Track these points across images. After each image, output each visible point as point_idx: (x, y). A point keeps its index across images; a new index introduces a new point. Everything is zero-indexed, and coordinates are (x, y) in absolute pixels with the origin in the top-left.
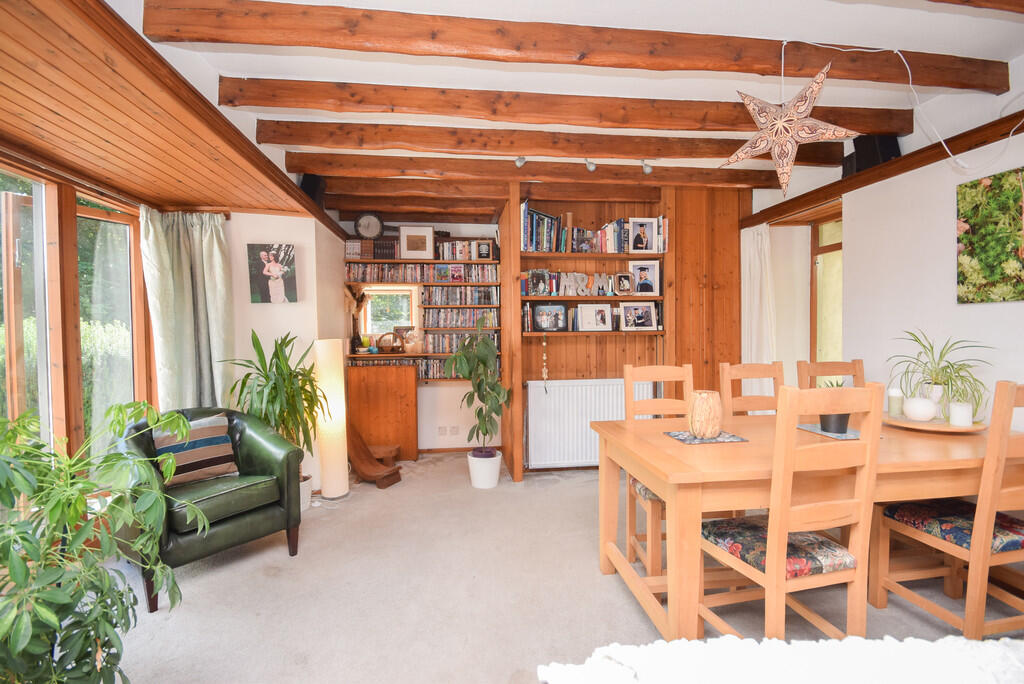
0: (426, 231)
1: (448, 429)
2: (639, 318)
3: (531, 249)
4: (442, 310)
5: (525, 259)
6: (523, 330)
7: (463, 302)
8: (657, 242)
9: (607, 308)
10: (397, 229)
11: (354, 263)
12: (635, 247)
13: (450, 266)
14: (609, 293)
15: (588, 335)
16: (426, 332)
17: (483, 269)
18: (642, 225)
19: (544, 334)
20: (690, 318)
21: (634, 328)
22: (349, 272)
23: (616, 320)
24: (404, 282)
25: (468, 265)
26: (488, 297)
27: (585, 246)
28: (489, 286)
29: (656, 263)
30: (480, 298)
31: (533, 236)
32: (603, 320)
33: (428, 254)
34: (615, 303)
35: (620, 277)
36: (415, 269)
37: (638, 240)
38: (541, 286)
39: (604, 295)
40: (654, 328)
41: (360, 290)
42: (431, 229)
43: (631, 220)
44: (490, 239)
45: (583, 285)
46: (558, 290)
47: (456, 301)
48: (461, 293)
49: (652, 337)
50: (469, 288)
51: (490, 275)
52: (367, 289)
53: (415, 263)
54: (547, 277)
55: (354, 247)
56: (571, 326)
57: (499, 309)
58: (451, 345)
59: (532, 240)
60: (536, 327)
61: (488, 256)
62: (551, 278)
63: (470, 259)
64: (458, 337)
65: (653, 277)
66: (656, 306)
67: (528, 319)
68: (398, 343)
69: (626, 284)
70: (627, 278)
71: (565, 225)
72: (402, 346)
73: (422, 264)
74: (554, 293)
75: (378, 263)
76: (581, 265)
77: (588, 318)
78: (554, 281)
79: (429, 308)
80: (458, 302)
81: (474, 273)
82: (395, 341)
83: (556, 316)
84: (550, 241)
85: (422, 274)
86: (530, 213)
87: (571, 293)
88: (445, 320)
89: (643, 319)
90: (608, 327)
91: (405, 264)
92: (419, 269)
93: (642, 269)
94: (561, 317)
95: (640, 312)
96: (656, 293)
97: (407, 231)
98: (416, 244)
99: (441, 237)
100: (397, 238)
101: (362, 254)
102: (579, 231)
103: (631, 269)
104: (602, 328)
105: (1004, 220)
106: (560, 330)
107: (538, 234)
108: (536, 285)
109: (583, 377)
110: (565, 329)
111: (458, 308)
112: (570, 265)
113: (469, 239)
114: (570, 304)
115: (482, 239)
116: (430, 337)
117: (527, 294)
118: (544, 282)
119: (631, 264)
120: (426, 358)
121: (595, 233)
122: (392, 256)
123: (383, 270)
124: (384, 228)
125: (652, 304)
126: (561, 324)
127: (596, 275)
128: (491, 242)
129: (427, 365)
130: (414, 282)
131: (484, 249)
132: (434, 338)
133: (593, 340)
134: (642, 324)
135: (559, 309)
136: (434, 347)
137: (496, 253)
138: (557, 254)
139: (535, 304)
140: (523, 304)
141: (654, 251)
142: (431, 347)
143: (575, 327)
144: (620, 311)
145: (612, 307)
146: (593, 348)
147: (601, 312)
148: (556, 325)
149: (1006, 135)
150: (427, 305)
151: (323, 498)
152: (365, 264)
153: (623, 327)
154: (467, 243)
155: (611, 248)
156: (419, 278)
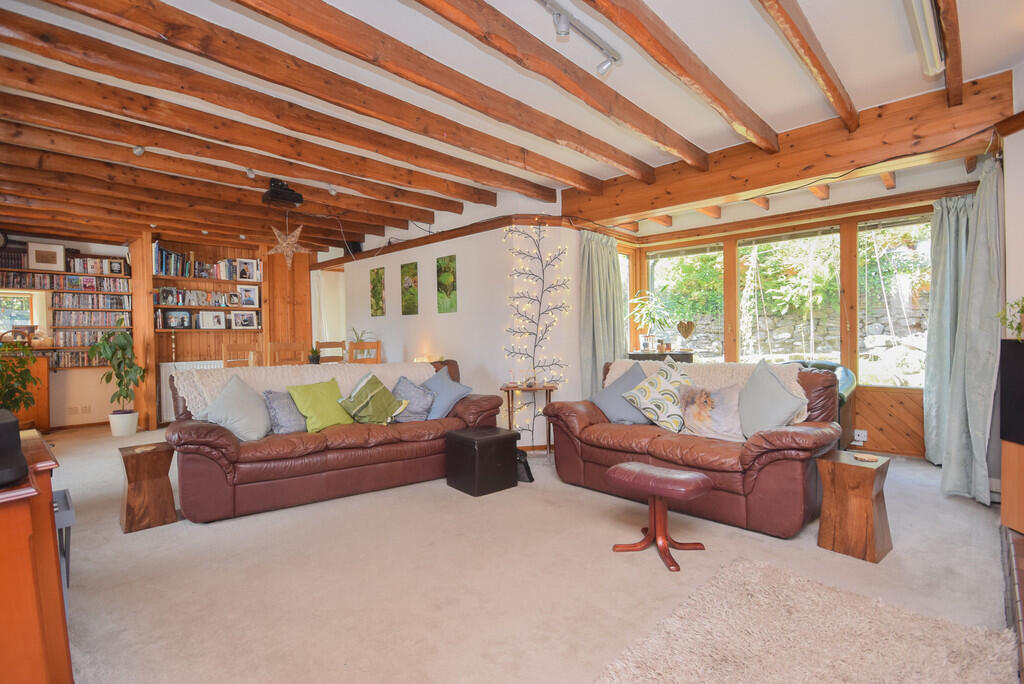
0: (58, 250)
1: (80, 411)
2: (245, 321)
3: (162, 274)
4: (74, 312)
5: (156, 281)
6: (156, 327)
7: (95, 306)
8: (257, 275)
9: (222, 315)
10: (25, 244)
12: (241, 277)
13: (81, 278)
14: (223, 305)
15: (208, 331)
16: (55, 330)
17: (115, 281)
18: (246, 264)
19: (173, 330)
20: (279, 321)
21: (242, 328)
23: (228, 323)
24: (33, 287)
25: (100, 278)
26: (120, 303)
27: (204, 274)
28: (122, 295)
29: (256, 288)
30: (111, 304)
31: (163, 264)
32: (219, 322)
33: (59, 266)
34: (227, 311)
35: (231, 295)
36: (44, 278)
37: (243, 273)
38: (170, 298)
39: (219, 305)
40: (255, 327)
42: (62, 247)
43: (238, 260)
44: (121, 258)
45: (203, 299)
46: (183, 301)
47: (88, 305)
48: (93, 299)
50: (101, 296)
51: (122, 286)
53: (44, 273)
54: (175, 292)
56: (194, 326)
57: (131, 313)
58: (83, 340)
59: (162, 268)
60: (166, 324)
61: (120, 272)
62: (178, 293)
63: (102, 273)
64: (90, 334)
65: (254, 295)
66: (257, 314)
67: (160, 321)
68: (19, 339)
69: (235, 300)
70: (236, 296)
71: (189, 259)
72: (30, 343)
73: (52, 275)
74: (181, 303)
76: (202, 285)
77: (207, 320)
78: (180, 296)
79: (59, 311)
80: (90, 307)
81: (105, 284)
82: (15, 337)
83: (183, 320)
84: (176, 269)
85: (52, 283)
86: (160, 250)
87: (193, 304)
88: (77, 320)
89: (248, 322)
90: (223, 326)
91: (33, 273)
92: (48, 277)
93: (247, 291)
94: (187, 320)
95: (245, 317)
96: (256, 306)
97: (35, 247)
98: (48, 258)
99: (71, 254)
100: (26, 251)
102: (199, 264)
103: (239, 290)
104: (218, 327)
105: (379, 285)
106: (187, 328)
107: (167, 264)
108: (166, 298)
109: (205, 360)
110: (190, 327)
111: (91, 311)
112: (194, 285)
113: (102, 257)
114: (193, 311)
115: (115, 258)
116: (61, 334)
117: (159, 303)
118: (173, 296)
119: (239, 287)
120: (55, 350)
121: (212, 267)
122: (20, 266)
123: (8, 277)
124: (7, 241)
125: (254, 313)
126: (186, 324)
127: (213, 293)
128: (122, 261)
129: (58, 356)
130: (42, 288)
131: (116, 267)
132: (65, 335)
133: (212, 335)
134: (247, 325)
135: (186, 315)
136: (65, 342)
137: (129, 271)
138: (183, 278)
139: (165, 311)
140: (156, 310)
141: (255, 280)
142: (61, 342)
143: (197, 326)
144: (232, 316)
145: (225, 314)
146: (212, 341)
147: (217, 317)
148: (183, 325)
149: (373, 256)
150: (55, 310)
153: (234, 327)
154: (98, 260)
155: (223, 276)
156: (48, 286)
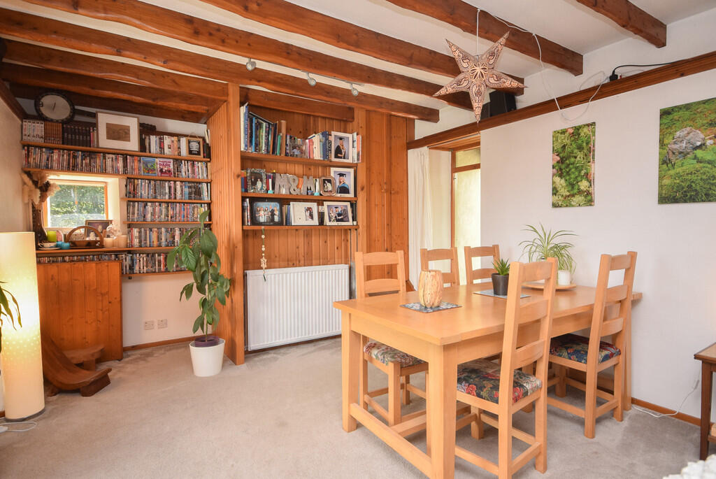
0: (131, 123)
1: (156, 324)
2: (339, 215)
3: (251, 150)
4: (149, 204)
5: (245, 160)
6: (243, 223)
7: (173, 196)
8: (353, 151)
9: (314, 206)
10: (94, 116)
11: (36, 147)
12: (336, 156)
13: (157, 160)
14: (316, 194)
15: (298, 229)
16: (130, 226)
17: (193, 165)
18: (341, 139)
19: (263, 227)
20: (376, 215)
21: (335, 223)
22: (28, 156)
23: (321, 216)
24: (103, 171)
25: (178, 161)
26: (198, 193)
27: (296, 152)
28: (200, 183)
29: (352, 171)
30: (190, 193)
31: (252, 137)
32: (311, 216)
33: (133, 145)
34: (320, 202)
35: (324, 180)
36: (116, 159)
37: (338, 151)
38: (259, 184)
39: (312, 194)
40: (350, 223)
41: (43, 178)
42: (135, 120)
43: (333, 133)
44: (200, 137)
45: (294, 186)
46: (273, 188)
47: (165, 195)
48: (170, 188)
49: (347, 230)
50: (178, 183)
51: (201, 171)
52: (52, 178)
53: (117, 153)
54: (264, 177)
55: (36, 130)
56: (285, 221)
57: (209, 205)
58: (159, 239)
59: (251, 141)
60: (254, 221)
61: (199, 153)
62: (268, 178)
63: (179, 154)
64: (167, 231)
65: (349, 181)
66: (352, 205)
67: (247, 214)
68: (92, 237)
69: (329, 186)
70: (329, 181)
71: (280, 131)
72: (102, 241)
73: (125, 155)
74: (270, 191)
75: (69, 150)
76: (290, 167)
77: (299, 214)
78: (270, 180)
79: (134, 202)
80: (167, 197)
81: (184, 169)
82: (88, 235)
83: (272, 212)
84: (267, 144)
85: (125, 166)
86: (250, 118)
87: (284, 191)
88: (153, 214)
89: (341, 217)
90: (316, 222)
91: (105, 153)
92: (121, 159)
93: (341, 175)
94: (277, 213)
95: (339, 210)
96: (351, 195)
97: (105, 119)
98: (118, 133)
99: (146, 130)
100: (95, 125)
101: (46, 137)
102: (291, 137)
103: (332, 174)
104: (310, 222)
105: (580, 155)
106: (276, 224)
107: (257, 137)
108: (254, 183)
109: (294, 265)
110: (280, 223)
111: (167, 203)
112: (282, 167)
113: (179, 136)
114: (284, 201)
115: (191, 136)
116: (135, 232)
117: (246, 191)
118: (261, 181)
119: (333, 170)
120: (129, 252)
121: (304, 143)
122: (88, 143)
123: (75, 157)
124: (74, 112)
125: (348, 204)
126: (276, 219)
127: (305, 177)
128: (201, 140)
129: (132, 260)
130: (115, 173)
131: (195, 146)
132: (140, 232)
133: (301, 233)
134: (341, 220)
135: (275, 206)
136: (140, 242)
137: (207, 151)
138: (271, 156)
139: (254, 200)
140: (243, 199)
141: (350, 161)
142: (136, 242)
143: (288, 223)
144: (325, 209)
145: (318, 205)
146: (301, 241)
147: (309, 209)
148: (272, 220)
149: (586, 100)
150: (130, 197)
151: (8, 421)
152: (51, 149)
153: (327, 222)
154: (175, 139)
155: (317, 155)
156: (121, 170)
